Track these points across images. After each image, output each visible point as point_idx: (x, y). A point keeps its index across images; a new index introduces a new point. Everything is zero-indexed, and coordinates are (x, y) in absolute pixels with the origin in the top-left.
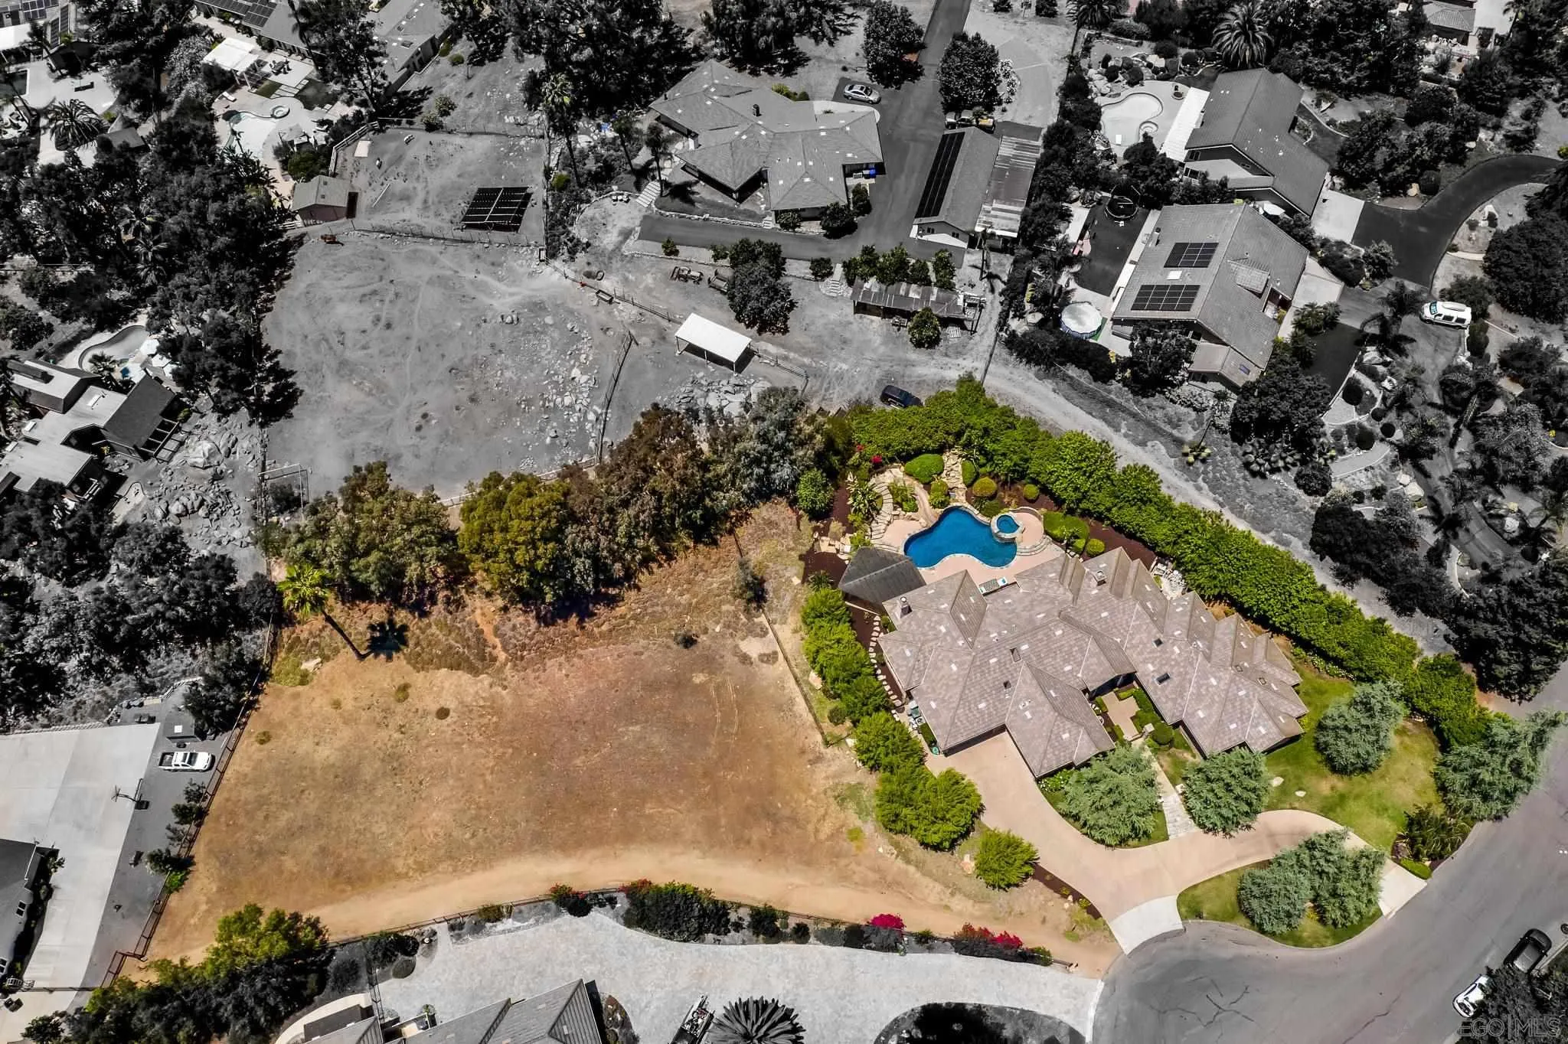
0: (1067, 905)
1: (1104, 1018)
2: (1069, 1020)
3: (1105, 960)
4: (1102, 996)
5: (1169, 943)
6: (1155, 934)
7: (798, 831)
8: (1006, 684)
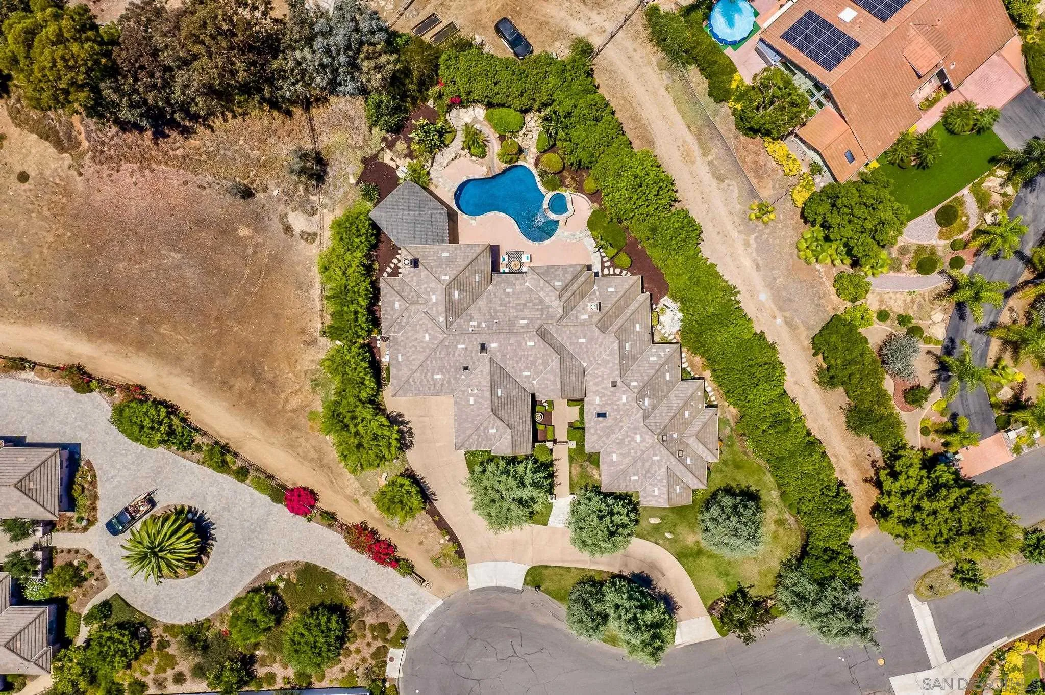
0: (442, 541)
1: (430, 624)
2: (404, 616)
3: (451, 588)
4: (436, 610)
5: (505, 595)
6: (498, 585)
7: (271, 395)
8: (466, 368)
